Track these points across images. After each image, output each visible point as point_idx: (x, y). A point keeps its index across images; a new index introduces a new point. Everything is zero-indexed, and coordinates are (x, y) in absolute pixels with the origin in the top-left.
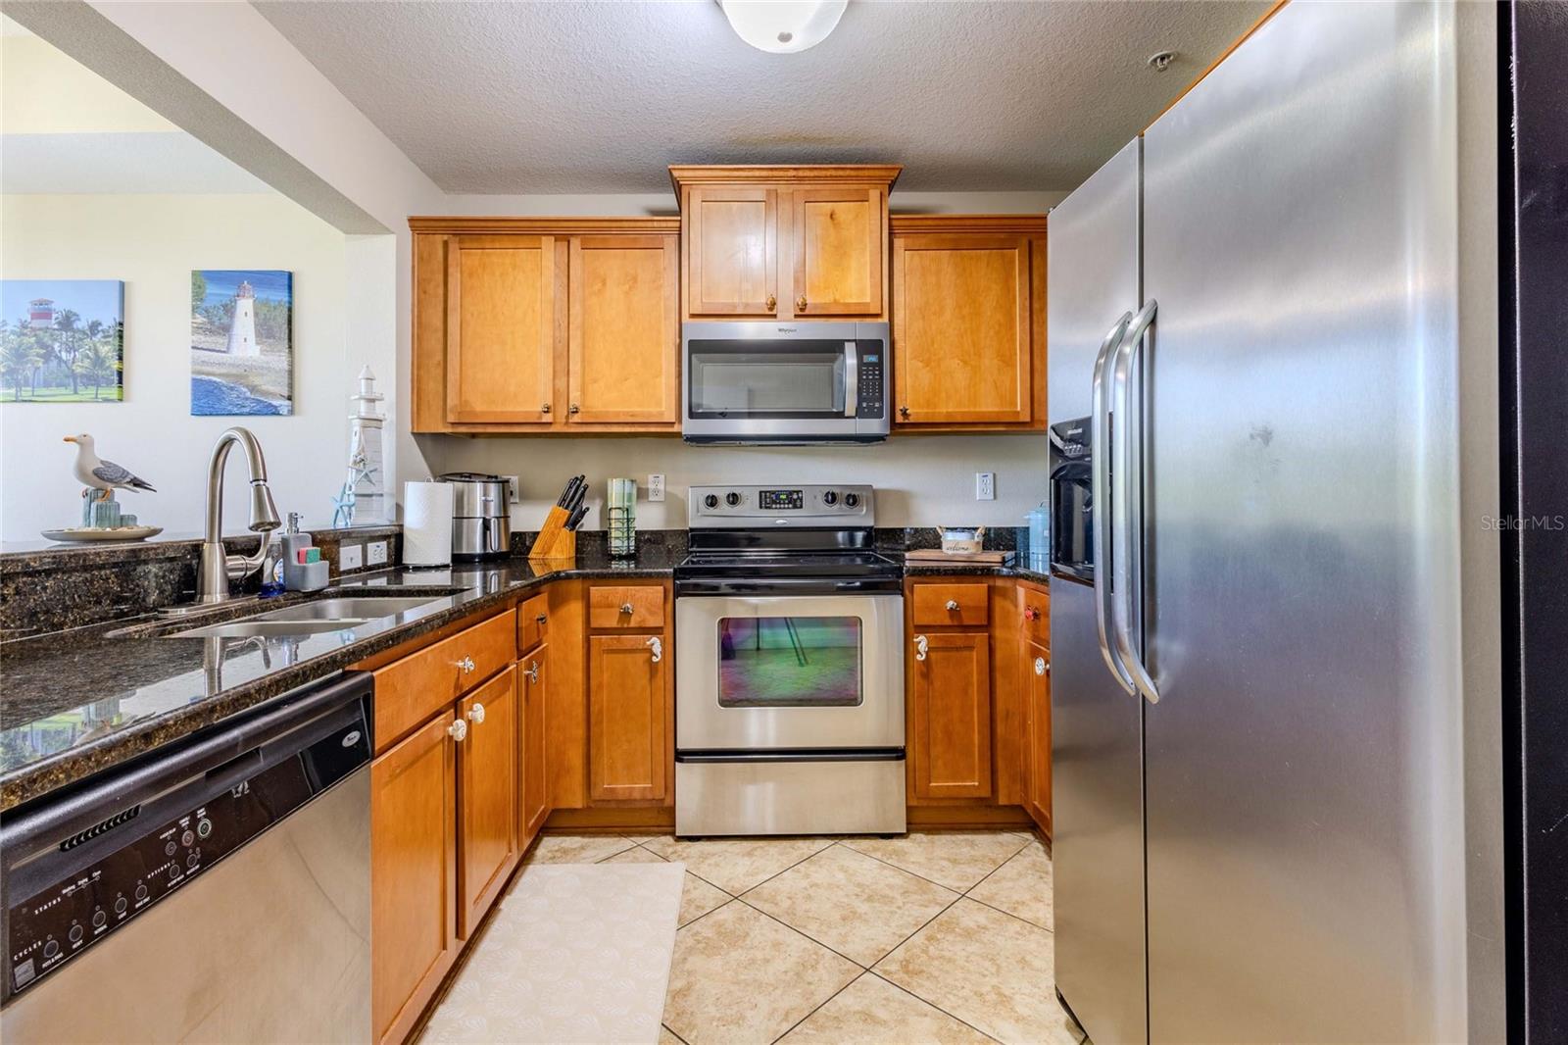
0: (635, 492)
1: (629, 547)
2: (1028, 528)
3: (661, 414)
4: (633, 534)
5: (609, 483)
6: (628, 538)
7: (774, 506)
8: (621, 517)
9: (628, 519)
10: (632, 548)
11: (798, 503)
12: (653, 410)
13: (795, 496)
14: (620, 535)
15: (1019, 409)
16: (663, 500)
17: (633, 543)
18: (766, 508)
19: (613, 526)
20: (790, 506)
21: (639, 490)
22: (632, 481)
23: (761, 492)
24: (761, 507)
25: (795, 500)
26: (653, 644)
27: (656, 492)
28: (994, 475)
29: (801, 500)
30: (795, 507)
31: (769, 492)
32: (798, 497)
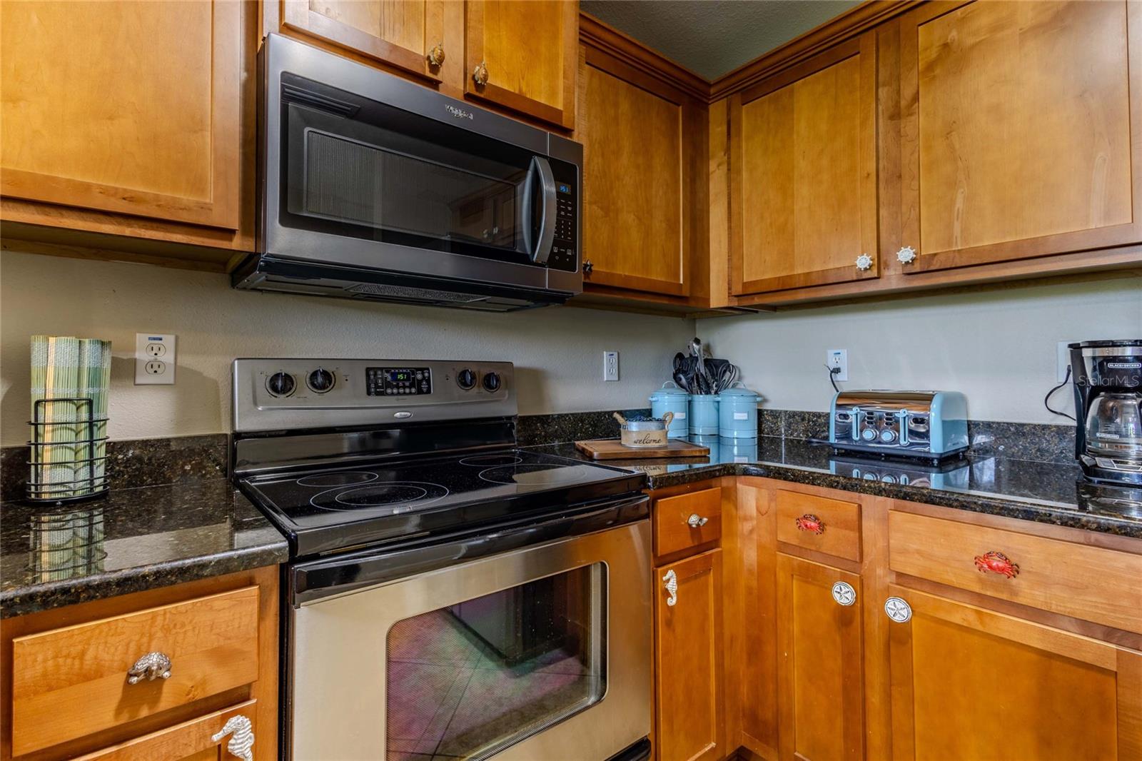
0: (107, 366)
1: (92, 481)
2: (651, 409)
3: (204, 207)
4: (101, 452)
5: (37, 345)
6: (91, 463)
7: (389, 391)
8: (72, 418)
9: (91, 424)
10: (97, 482)
11: (424, 386)
12: (186, 198)
13: (419, 376)
14: (69, 456)
15: (681, 282)
16: (172, 381)
17: (100, 471)
18: (378, 394)
19: (48, 438)
20: (413, 390)
21: (115, 362)
22: (103, 344)
23: (368, 370)
24: (369, 393)
25: (420, 382)
26: (229, 736)
27: (154, 367)
28: (618, 354)
29: (428, 381)
30: (420, 392)
31: (381, 369)
32: (424, 377)
